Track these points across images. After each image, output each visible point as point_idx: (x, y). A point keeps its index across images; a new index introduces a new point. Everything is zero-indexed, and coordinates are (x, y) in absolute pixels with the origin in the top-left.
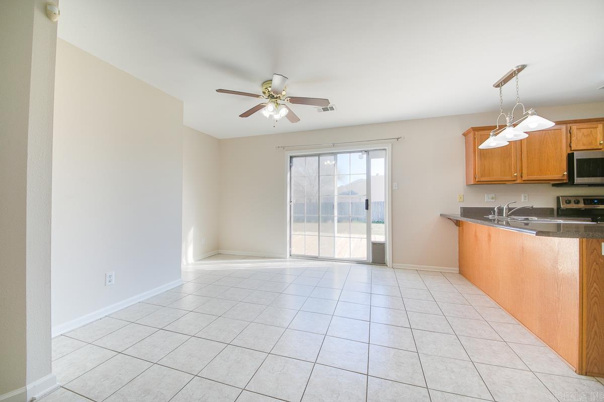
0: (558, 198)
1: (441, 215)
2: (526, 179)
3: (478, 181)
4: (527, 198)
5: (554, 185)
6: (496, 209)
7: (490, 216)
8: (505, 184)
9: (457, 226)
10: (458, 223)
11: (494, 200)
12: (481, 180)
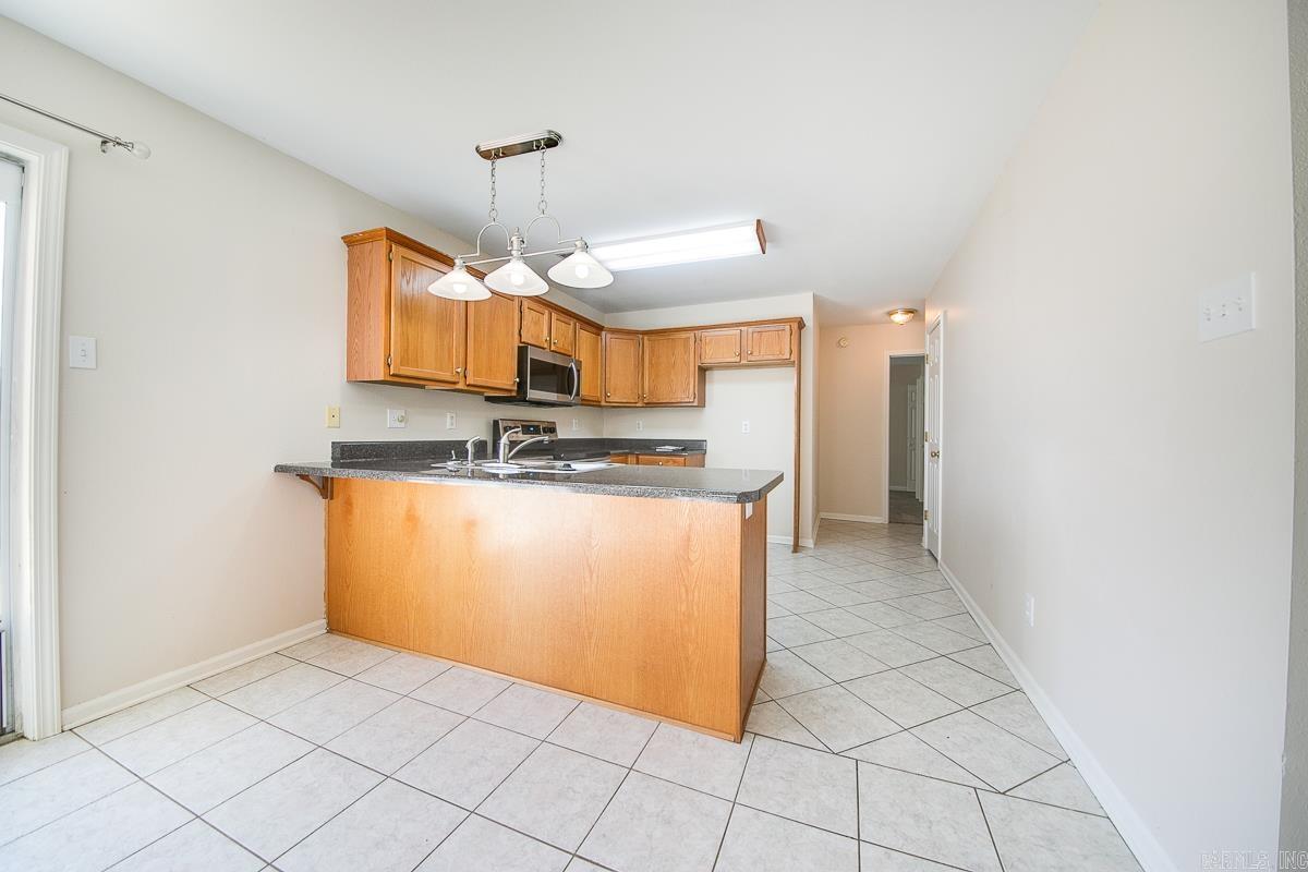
0: (496, 423)
1: (280, 469)
2: (472, 383)
3: (394, 375)
4: (454, 420)
5: (488, 399)
6: (469, 446)
7: (449, 463)
8: (423, 387)
9: (325, 497)
10: (326, 487)
11: (403, 425)
12: (401, 373)
